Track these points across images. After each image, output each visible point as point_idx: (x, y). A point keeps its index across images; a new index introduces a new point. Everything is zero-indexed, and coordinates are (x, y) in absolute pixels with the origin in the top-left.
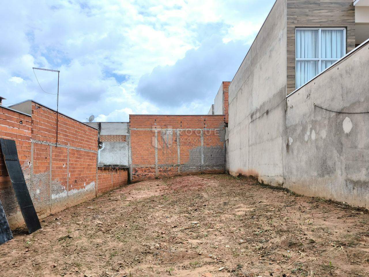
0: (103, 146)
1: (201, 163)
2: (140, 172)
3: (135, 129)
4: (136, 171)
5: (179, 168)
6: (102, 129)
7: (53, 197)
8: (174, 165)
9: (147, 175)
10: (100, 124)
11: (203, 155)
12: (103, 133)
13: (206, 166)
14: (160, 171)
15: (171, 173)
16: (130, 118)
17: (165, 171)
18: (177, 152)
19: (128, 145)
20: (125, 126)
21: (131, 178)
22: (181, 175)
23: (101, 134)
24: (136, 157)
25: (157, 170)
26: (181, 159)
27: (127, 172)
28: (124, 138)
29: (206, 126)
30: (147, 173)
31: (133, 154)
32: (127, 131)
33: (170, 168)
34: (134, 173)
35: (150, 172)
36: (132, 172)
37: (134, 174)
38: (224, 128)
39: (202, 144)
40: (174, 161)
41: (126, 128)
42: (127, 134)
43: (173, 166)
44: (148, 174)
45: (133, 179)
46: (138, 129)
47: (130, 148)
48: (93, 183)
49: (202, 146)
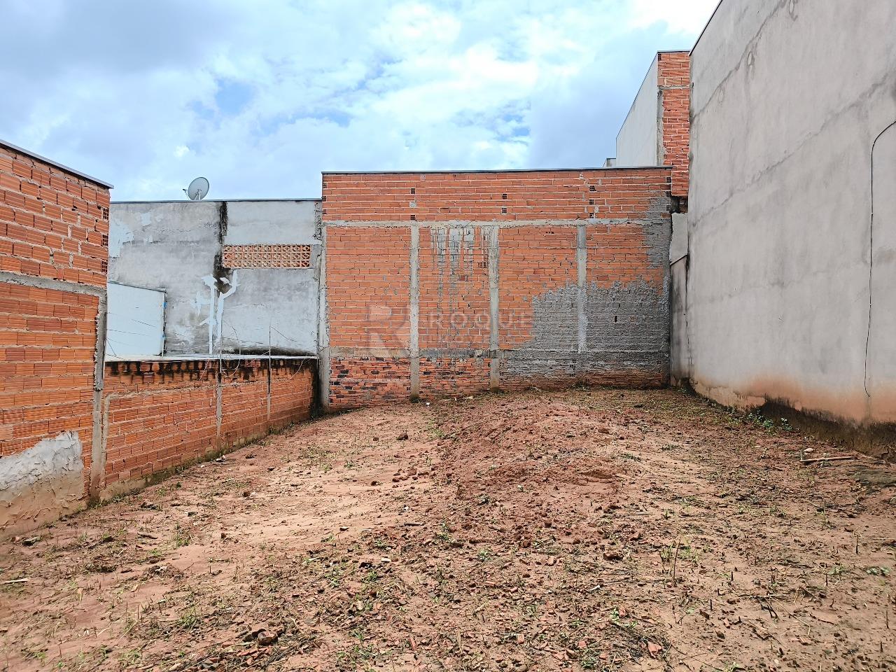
0: (234, 281)
1: (576, 346)
2: (355, 377)
3: (342, 223)
4: (344, 373)
5: (495, 362)
6: (232, 225)
8: (478, 353)
9: (380, 388)
10: (223, 207)
11: (583, 318)
12: (234, 236)
13: (597, 357)
14: (425, 373)
15: (467, 382)
16: (324, 185)
17: (445, 374)
18: (488, 304)
19: (318, 279)
20: (309, 214)
21: (325, 396)
22: (503, 387)
23: (227, 241)
24: (344, 324)
25: (415, 369)
26: (502, 332)
27: (307, 375)
28: (303, 256)
29: (597, 210)
30: (380, 380)
31: (333, 311)
32: (313, 231)
33: (461, 363)
34: (335, 379)
35: (391, 375)
36: (327, 376)
37: (337, 383)
38: (661, 216)
39: (582, 274)
40: (477, 338)
41: (313, 218)
42: (314, 242)
43: (472, 356)
44: (386, 385)
45: (331, 401)
46: (350, 224)
47: (323, 292)
48: (67, 442)
49: (580, 284)
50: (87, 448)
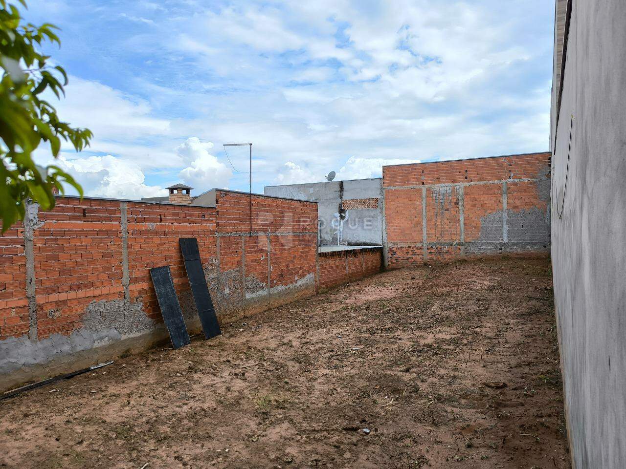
0: (347, 214)
1: (503, 240)
2: (399, 254)
3: (391, 188)
4: (394, 253)
5: (462, 248)
6: (346, 191)
7: (248, 296)
8: (454, 244)
9: (410, 260)
10: (341, 184)
11: (506, 227)
12: (347, 196)
13: (513, 244)
14: (430, 253)
15: (449, 257)
16: (384, 172)
17: (439, 253)
18: (459, 221)
19: (381, 213)
20: (377, 185)
21: (386, 263)
22: (466, 259)
23: (344, 198)
24: (393, 232)
25: (425, 251)
26: (466, 234)
27: (378, 254)
28: (375, 202)
29: (512, 175)
30: (410, 256)
31: (388, 226)
32: (379, 192)
33: (446, 248)
34: (390, 256)
35: (415, 254)
36: (387, 254)
37: (391, 258)
38: (547, 176)
39: (505, 206)
40: (454, 237)
41: (379, 186)
42: (379, 197)
43: (451, 245)
44: (412, 258)
45: (389, 265)
46: (395, 188)
47: (384, 218)
48: (311, 275)
49: (504, 211)
50: (316, 277)
